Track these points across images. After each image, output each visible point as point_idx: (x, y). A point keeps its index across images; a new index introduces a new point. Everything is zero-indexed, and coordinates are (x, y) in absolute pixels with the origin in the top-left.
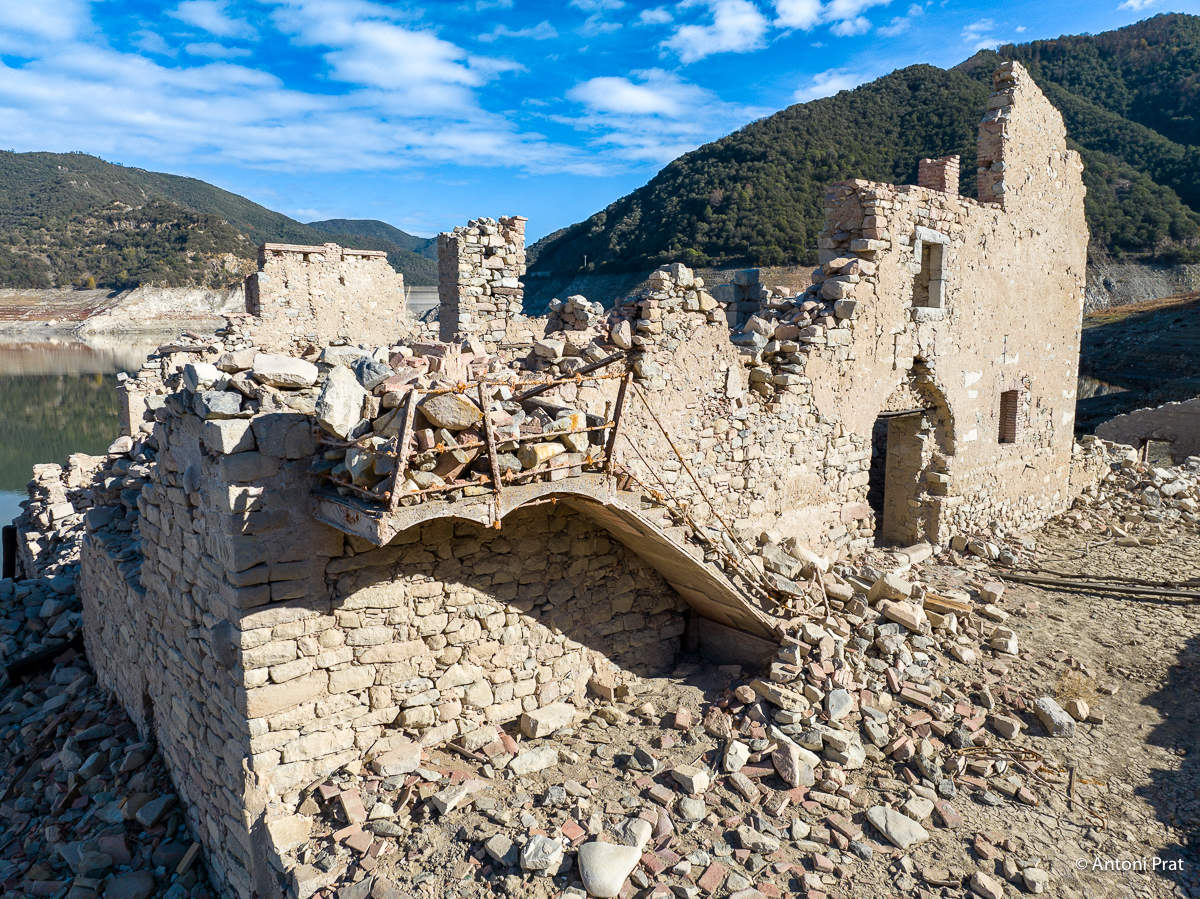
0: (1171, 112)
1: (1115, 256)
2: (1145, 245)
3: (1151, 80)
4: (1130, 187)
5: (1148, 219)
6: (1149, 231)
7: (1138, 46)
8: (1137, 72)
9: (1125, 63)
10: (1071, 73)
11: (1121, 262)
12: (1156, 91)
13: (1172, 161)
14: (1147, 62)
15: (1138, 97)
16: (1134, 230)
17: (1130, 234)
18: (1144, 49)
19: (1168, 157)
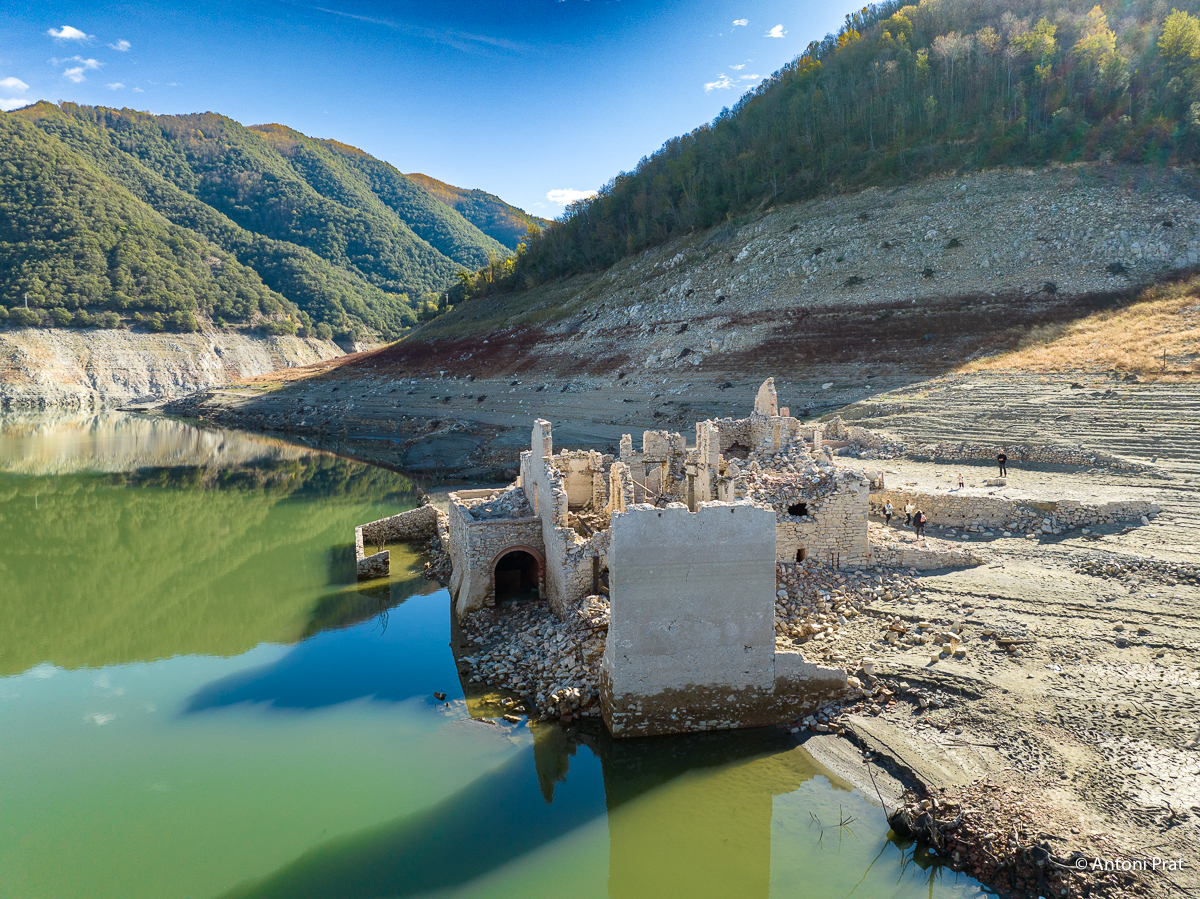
0: (233, 200)
1: (220, 326)
2: (243, 318)
3: (212, 169)
4: (222, 265)
5: (240, 294)
6: (243, 306)
7: (196, 136)
8: (199, 159)
9: (187, 148)
10: (140, 147)
11: (225, 331)
12: (219, 180)
13: (244, 244)
14: (206, 152)
15: (204, 181)
16: (232, 304)
17: (229, 306)
18: (201, 139)
19: (240, 240)
